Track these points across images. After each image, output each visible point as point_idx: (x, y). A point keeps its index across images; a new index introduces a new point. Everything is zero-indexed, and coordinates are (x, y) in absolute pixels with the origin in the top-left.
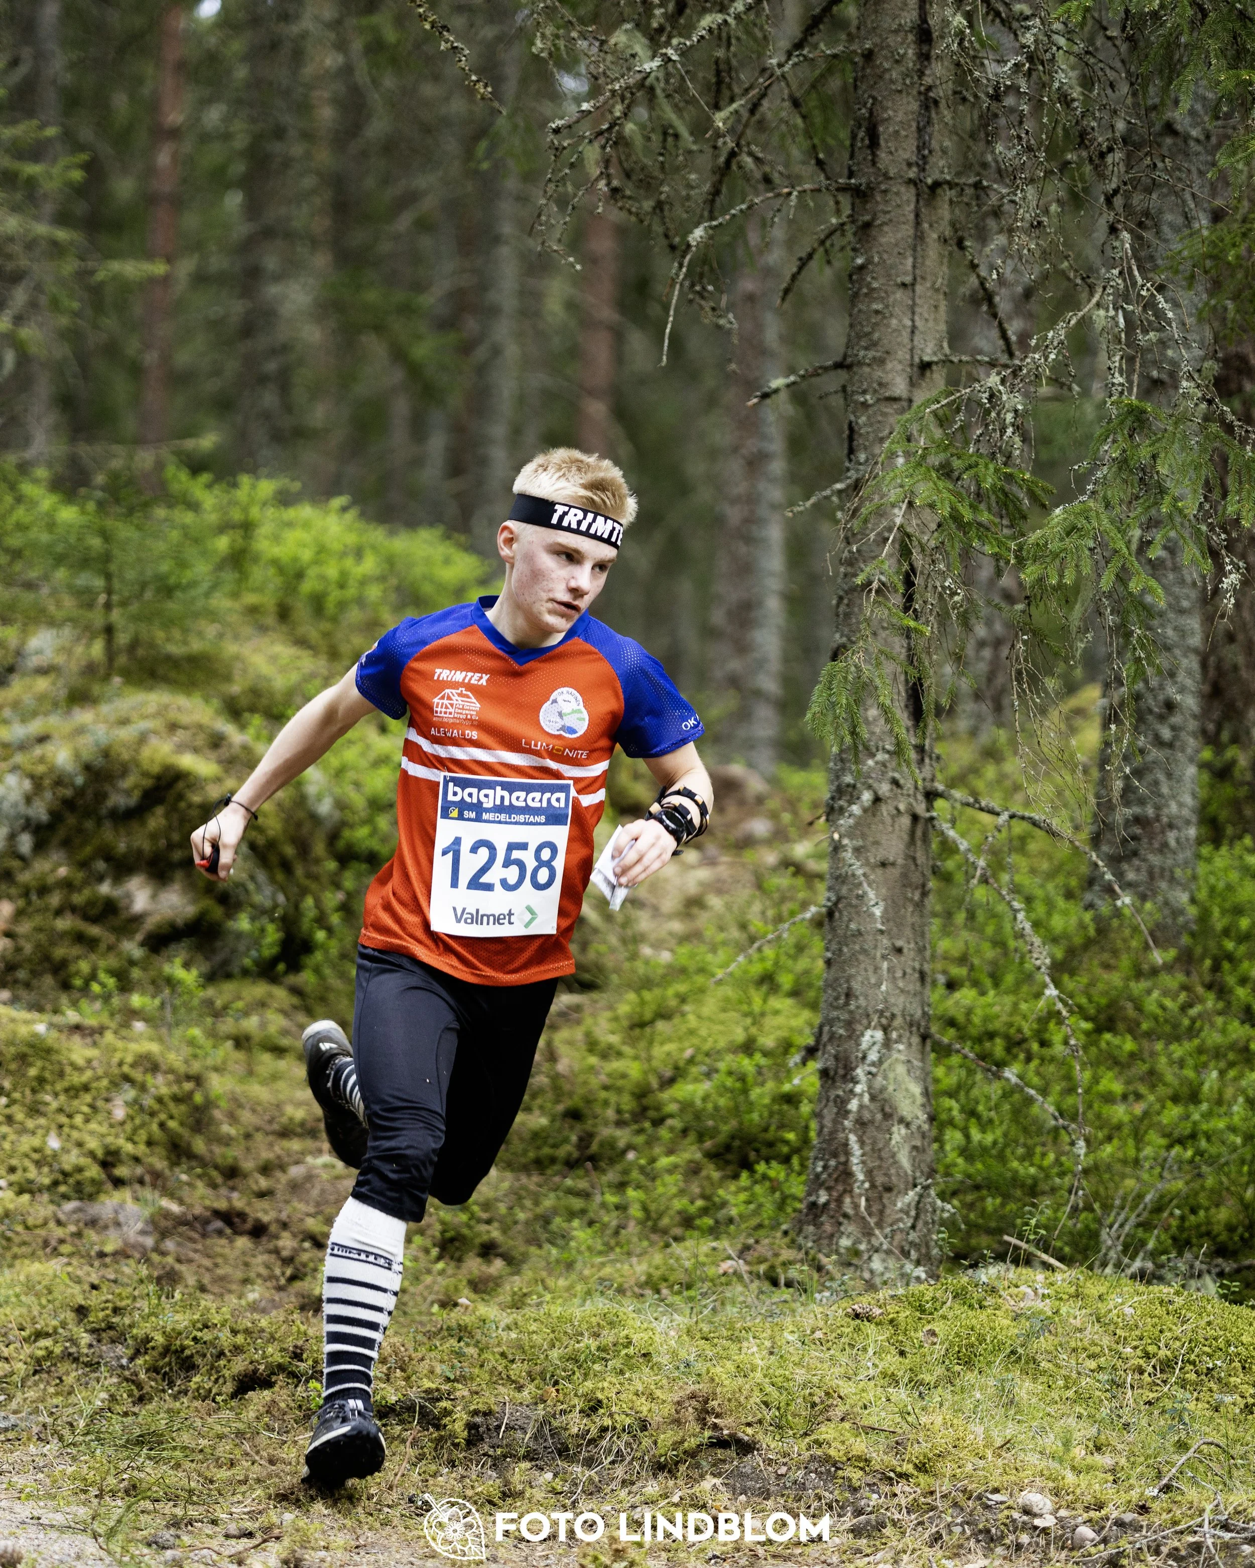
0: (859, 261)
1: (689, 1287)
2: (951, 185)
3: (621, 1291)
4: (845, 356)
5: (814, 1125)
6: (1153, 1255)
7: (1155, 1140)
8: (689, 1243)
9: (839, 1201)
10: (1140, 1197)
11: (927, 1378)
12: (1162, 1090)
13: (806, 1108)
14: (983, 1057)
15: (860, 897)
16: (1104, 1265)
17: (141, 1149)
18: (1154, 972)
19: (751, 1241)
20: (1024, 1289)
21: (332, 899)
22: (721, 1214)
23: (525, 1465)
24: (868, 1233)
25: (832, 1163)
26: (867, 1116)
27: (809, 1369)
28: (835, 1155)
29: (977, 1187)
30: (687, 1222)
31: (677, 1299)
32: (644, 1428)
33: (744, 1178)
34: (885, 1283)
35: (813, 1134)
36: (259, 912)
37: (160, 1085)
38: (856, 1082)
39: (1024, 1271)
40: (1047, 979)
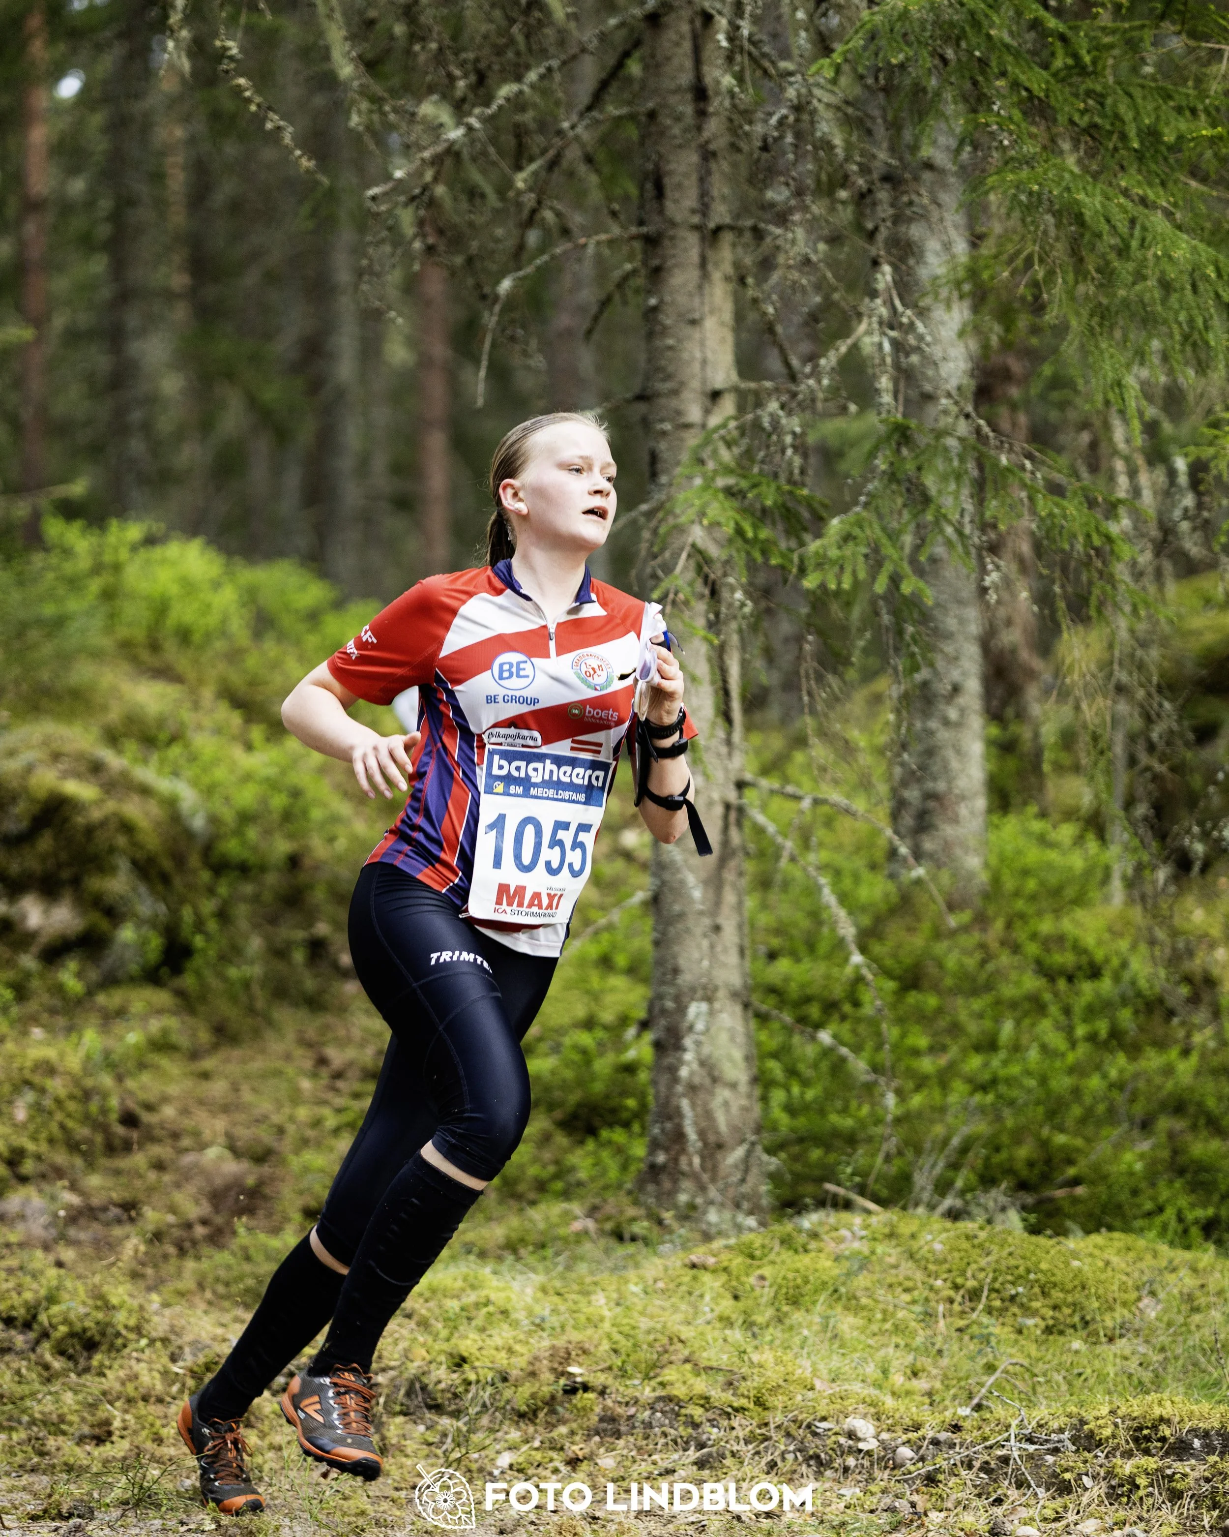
0: (653, 301)
1: (543, 1246)
2: (731, 228)
3: (483, 1255)
4: (644, 389)
5: (651, 1091)
6: (962, 1193)
7: (959, 1089)
8: (542, 1207)
9: (676, 1160)
10: (946, 1142)
11: (760, 1319)
12: (963, 1041)
13: (643, 1076)
14: (802, 1020)
15: (682, 882)
16: (916, 1205)
17: (44, 1148)
18: (952, 934)
19: (597, 1201)
20: (844, 1232)
21: (208, 906)
22: (572, 1179)
23: (400, 1419)
24: (703, 1189)
25: (669, 1125)
26: (697, 1080)
27: (652, 1317)
28: (670, 1118)
29: (801, 1140)
30: (541, 1186)
31: (531, 1260)
32: (505, 1379)
33: (590, 1145)
34: (720, 1233)
35: (650, 1099)
36: (140, 922)
37: (57, 1086)
38: (685, 1050)
39: (845, 1216)
40: (853, 947)
